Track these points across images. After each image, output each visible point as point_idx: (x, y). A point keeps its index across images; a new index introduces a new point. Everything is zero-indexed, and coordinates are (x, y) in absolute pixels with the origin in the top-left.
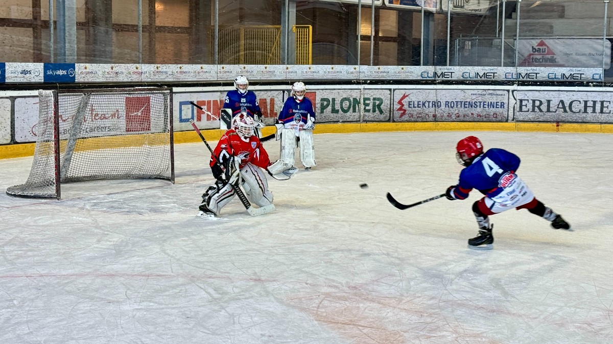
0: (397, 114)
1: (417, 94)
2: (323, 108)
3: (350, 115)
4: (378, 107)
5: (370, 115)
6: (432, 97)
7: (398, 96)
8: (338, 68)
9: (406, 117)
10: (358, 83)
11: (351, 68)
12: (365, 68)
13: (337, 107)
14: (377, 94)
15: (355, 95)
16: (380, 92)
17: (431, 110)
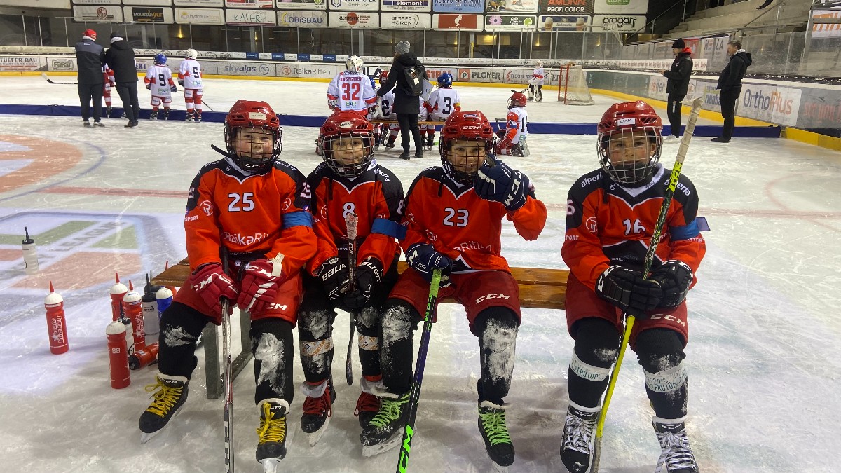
0: (506, 80)
1: (515, 71)
2: (473, 76)
3: (486, 79)
4: (498, 77)
5: (494, 80)
6: (521, 73)
7: (507, 72)
8: (482, 59)
9: (510, 82)
10: (489, 66)
11: (488, 60)
12: (494, 60)
13: (480, 76)
14: (499, 71)
15: (489, 71)
16: (500, 70)
17: (520, 79)
